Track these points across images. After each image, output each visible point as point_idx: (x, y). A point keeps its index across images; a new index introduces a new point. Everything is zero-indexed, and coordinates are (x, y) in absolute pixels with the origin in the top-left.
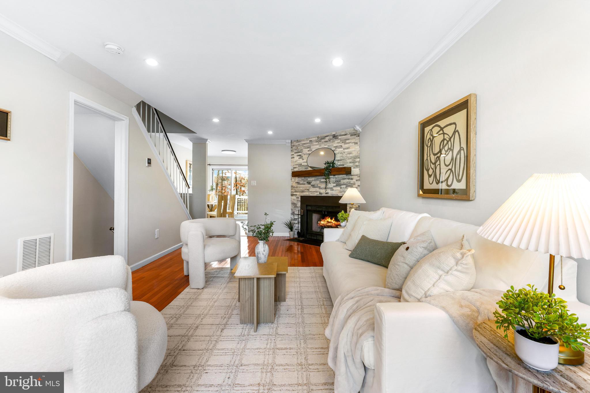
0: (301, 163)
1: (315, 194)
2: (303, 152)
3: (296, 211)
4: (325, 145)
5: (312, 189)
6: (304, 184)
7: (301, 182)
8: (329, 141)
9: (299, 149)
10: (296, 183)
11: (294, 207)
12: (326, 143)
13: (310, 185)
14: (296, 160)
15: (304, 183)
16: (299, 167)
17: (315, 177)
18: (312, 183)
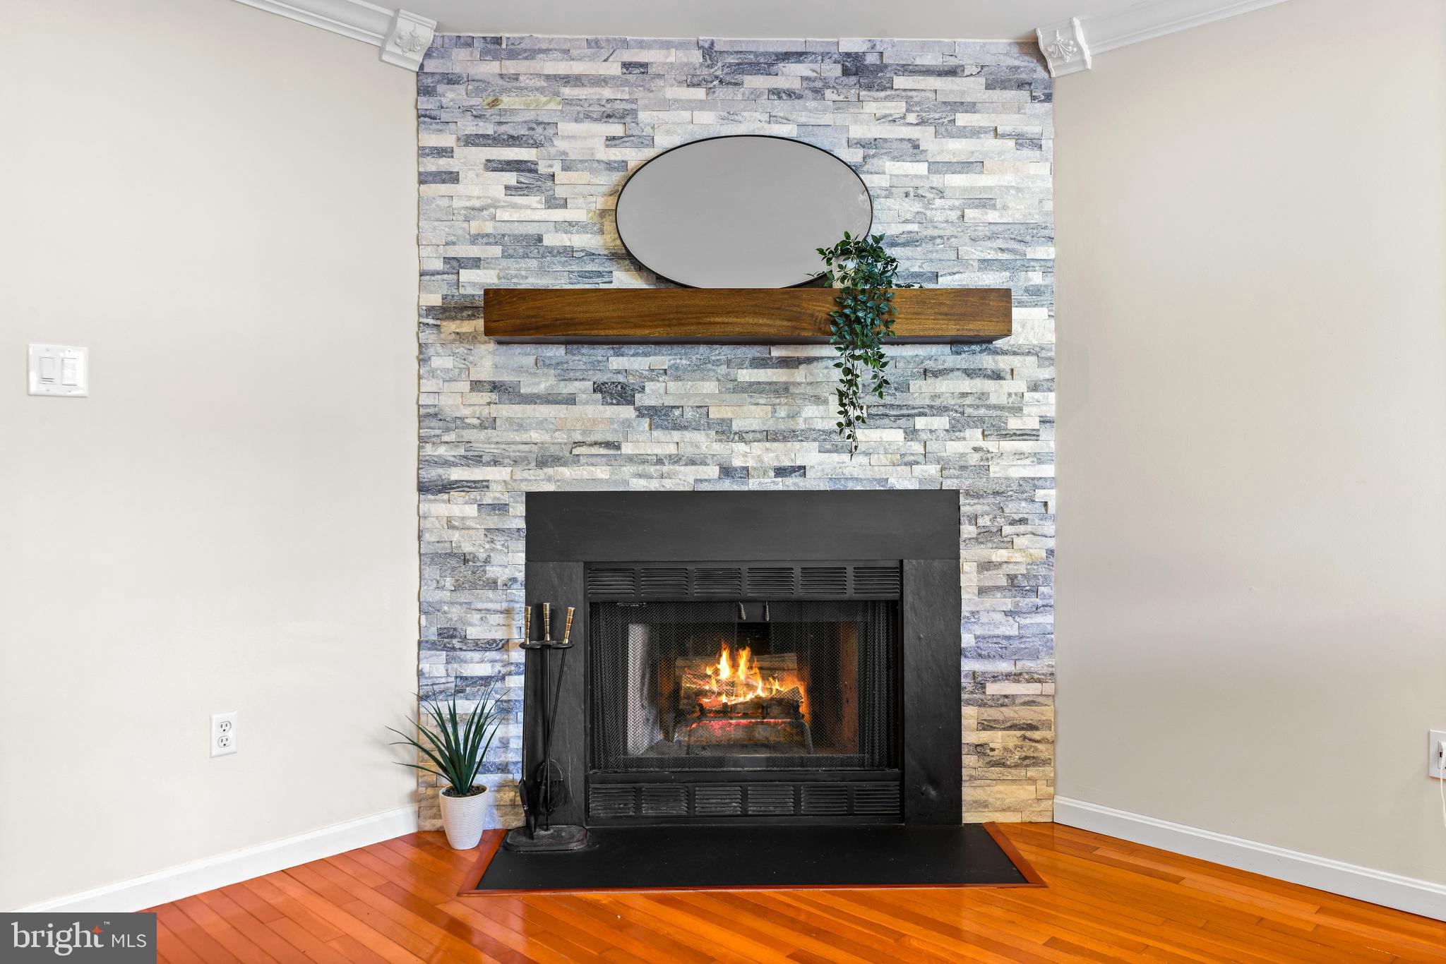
0: (532, 230)
1: (682, 480)
2: (560, 144)
3: (476, 617)
4: (772, 118)
6: (571, 400)
7: (542, 384)
8: (808, 93)
9: (513, 112)
10: (476, 385)
11: (458, 588)
12: (781, 107)
13: (628, 412)
14: (477, 204)
15: (567, 389)
16: (506, 256)
17: (677, 349)
18: (652, 395)
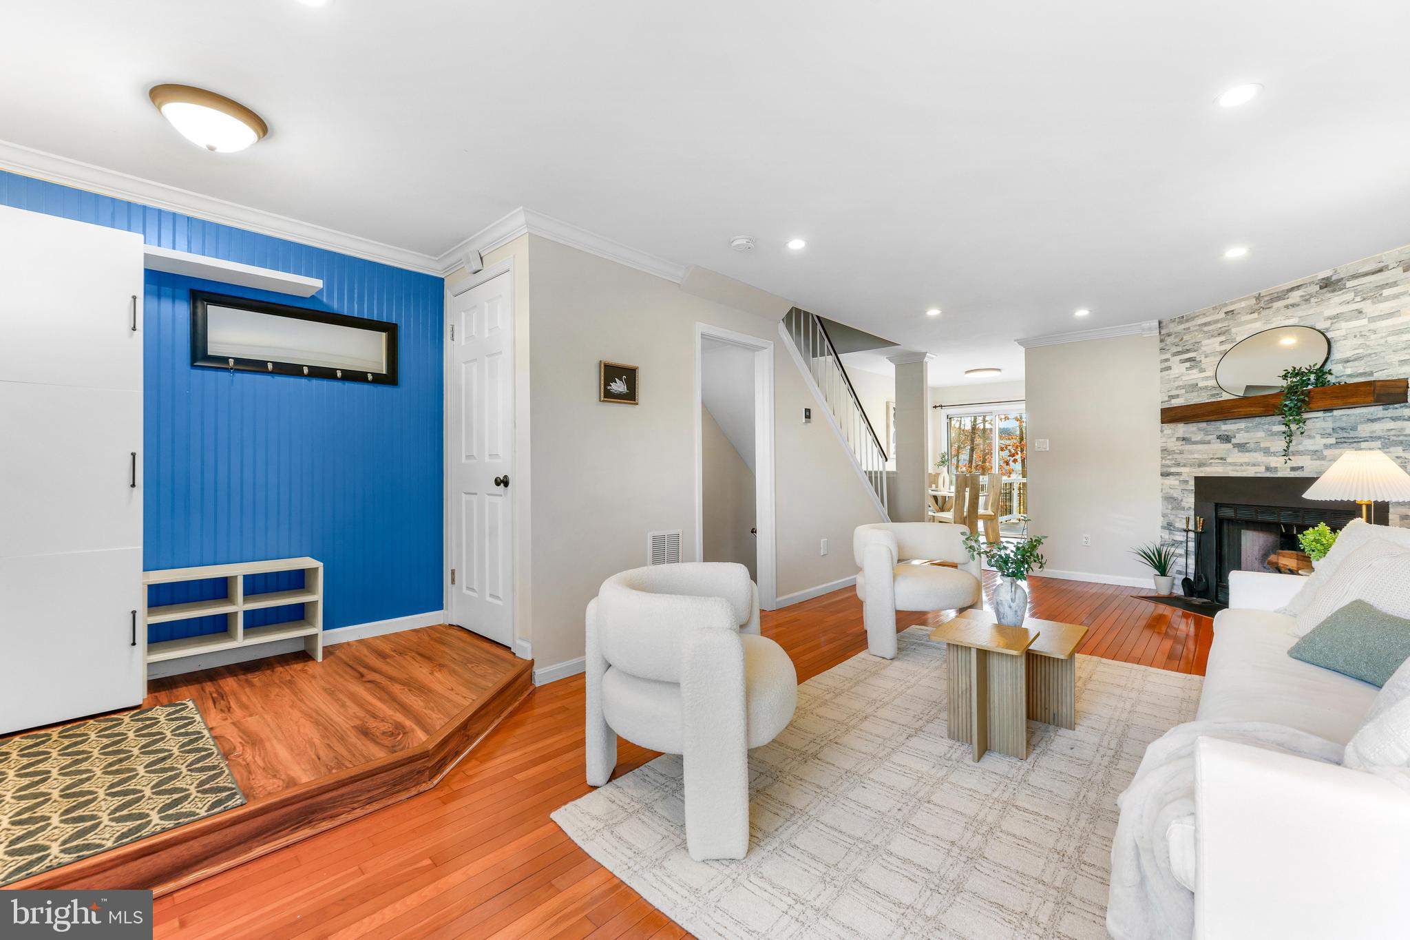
0: (1194, 382)
1: (1250, 472)
2: (1204, 349)
3: (1178, 520)
4: (1288, 318)
5: (1236, 457)
6: (1209, 442)
7: (1198, 438)
8: (1304, 302)
9: (1187, 341)
10: (1178, 439)
11: (1173, 509)
12: (1290, 312)
13: (1229, 446)
14: (1177, 376)
15: (1207, 438)
16: (1187, 392)
17: (1249, 420)
18: (1240, 438)
